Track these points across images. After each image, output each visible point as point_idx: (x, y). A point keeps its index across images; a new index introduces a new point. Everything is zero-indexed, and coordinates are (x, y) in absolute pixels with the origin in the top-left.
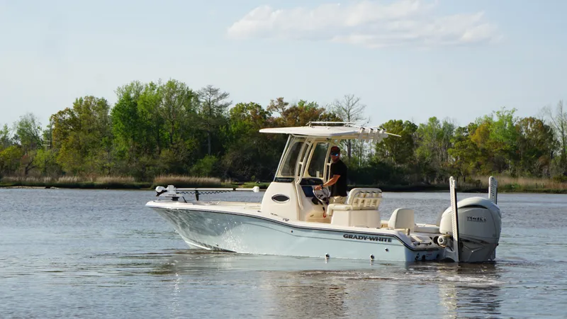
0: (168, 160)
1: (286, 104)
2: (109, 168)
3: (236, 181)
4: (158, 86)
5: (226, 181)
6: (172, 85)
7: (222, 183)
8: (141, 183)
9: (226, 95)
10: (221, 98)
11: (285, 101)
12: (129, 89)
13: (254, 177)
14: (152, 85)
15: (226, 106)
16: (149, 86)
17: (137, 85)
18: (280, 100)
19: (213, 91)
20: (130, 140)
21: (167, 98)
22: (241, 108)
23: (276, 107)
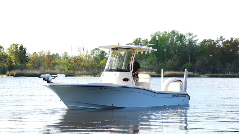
0: (170, 65)
1: (224, 39)
2: (145, 68)
3: (201, 73)
4: (168, 33)
5: (196, 73)
6: (173, 32)
7: (194, 75)
8: (159, 75)
9: (196, 36)
10: (194, 37)
11: (223, 38)
12: (156, 34)
13: (209, 71)
14: (165, 32)
15: (196, 40)
16: (164, 33)
17: (159, 32)
18: (221, 38)
19: (190, 34)
20: (155, 56)
21: (171, 38)
22: (205, 41)
23: (219, 41)
